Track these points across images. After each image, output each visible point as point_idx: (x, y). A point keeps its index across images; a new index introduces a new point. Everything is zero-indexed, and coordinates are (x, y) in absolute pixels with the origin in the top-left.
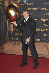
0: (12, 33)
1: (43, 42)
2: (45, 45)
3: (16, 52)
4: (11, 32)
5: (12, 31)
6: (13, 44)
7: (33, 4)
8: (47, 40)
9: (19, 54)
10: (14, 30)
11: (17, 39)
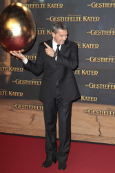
0: (7, 78)
1: (86, 102)
2: (90, 112)
3: (19, 127)
4: (6, 76)
5: (8, 73)
6: (10, 107)
7: (61, 6)
8: (95, 99)
9: (26, 134)
10: (13, 72)
11: (21, 94)
